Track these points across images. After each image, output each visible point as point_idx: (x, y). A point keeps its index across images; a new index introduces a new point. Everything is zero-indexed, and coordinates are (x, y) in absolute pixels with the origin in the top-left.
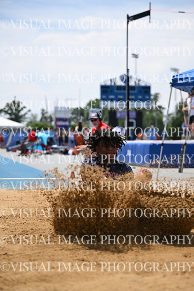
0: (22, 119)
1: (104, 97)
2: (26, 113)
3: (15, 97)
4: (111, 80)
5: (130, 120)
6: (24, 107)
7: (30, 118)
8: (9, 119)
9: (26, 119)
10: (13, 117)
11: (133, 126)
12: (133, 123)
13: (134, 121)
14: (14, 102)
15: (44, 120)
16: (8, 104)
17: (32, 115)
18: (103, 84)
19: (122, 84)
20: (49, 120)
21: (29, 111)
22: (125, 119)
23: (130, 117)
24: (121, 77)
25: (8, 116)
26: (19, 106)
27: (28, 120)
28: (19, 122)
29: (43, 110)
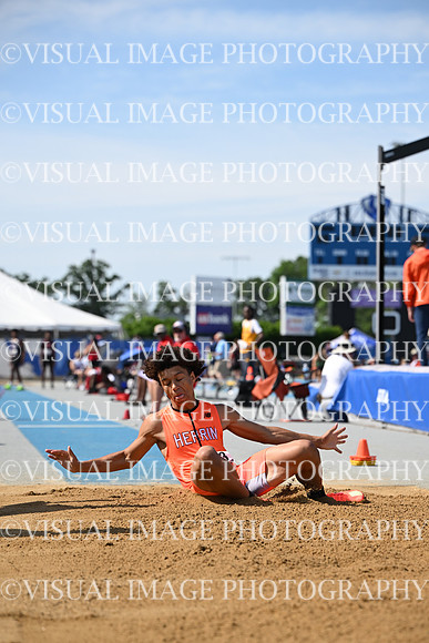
0: (109, 308)
1: (320, 252)
2: (119, 292)
3: (93, 251)
4: (338, 210)
5: (387, 314)
6: (115, 277)
7: (129, 305)
8: (75, 306)
9: (120, 309)
10: (87, 300)
11: (393, 328)
12: (393, 318)
13: (397, 316)
14: (89, 263)
15: (164, 310)
16: (73, 268)
17: (135, 296)
18: (317, 220)
19: (368, 220)
20: (177, 310)
21: (128, 286)
22: (374, 310)
23: (386, 304)
24: (363, 201)
25: (73, 299)
26: (101, 273)
27: (125, 310)
28: (101, 314)
29: (163, 285)
